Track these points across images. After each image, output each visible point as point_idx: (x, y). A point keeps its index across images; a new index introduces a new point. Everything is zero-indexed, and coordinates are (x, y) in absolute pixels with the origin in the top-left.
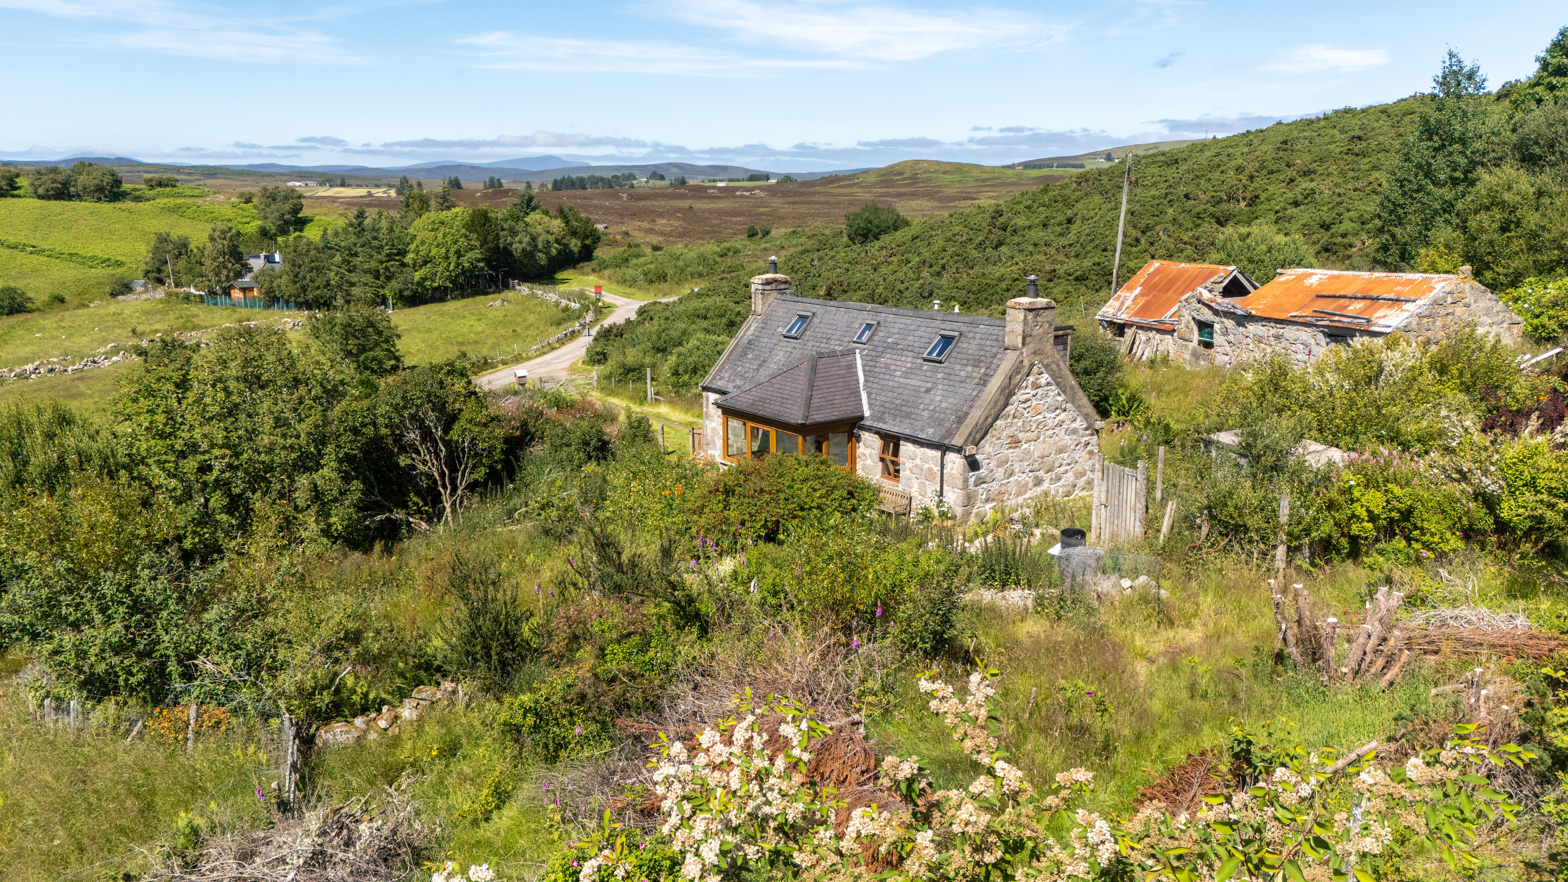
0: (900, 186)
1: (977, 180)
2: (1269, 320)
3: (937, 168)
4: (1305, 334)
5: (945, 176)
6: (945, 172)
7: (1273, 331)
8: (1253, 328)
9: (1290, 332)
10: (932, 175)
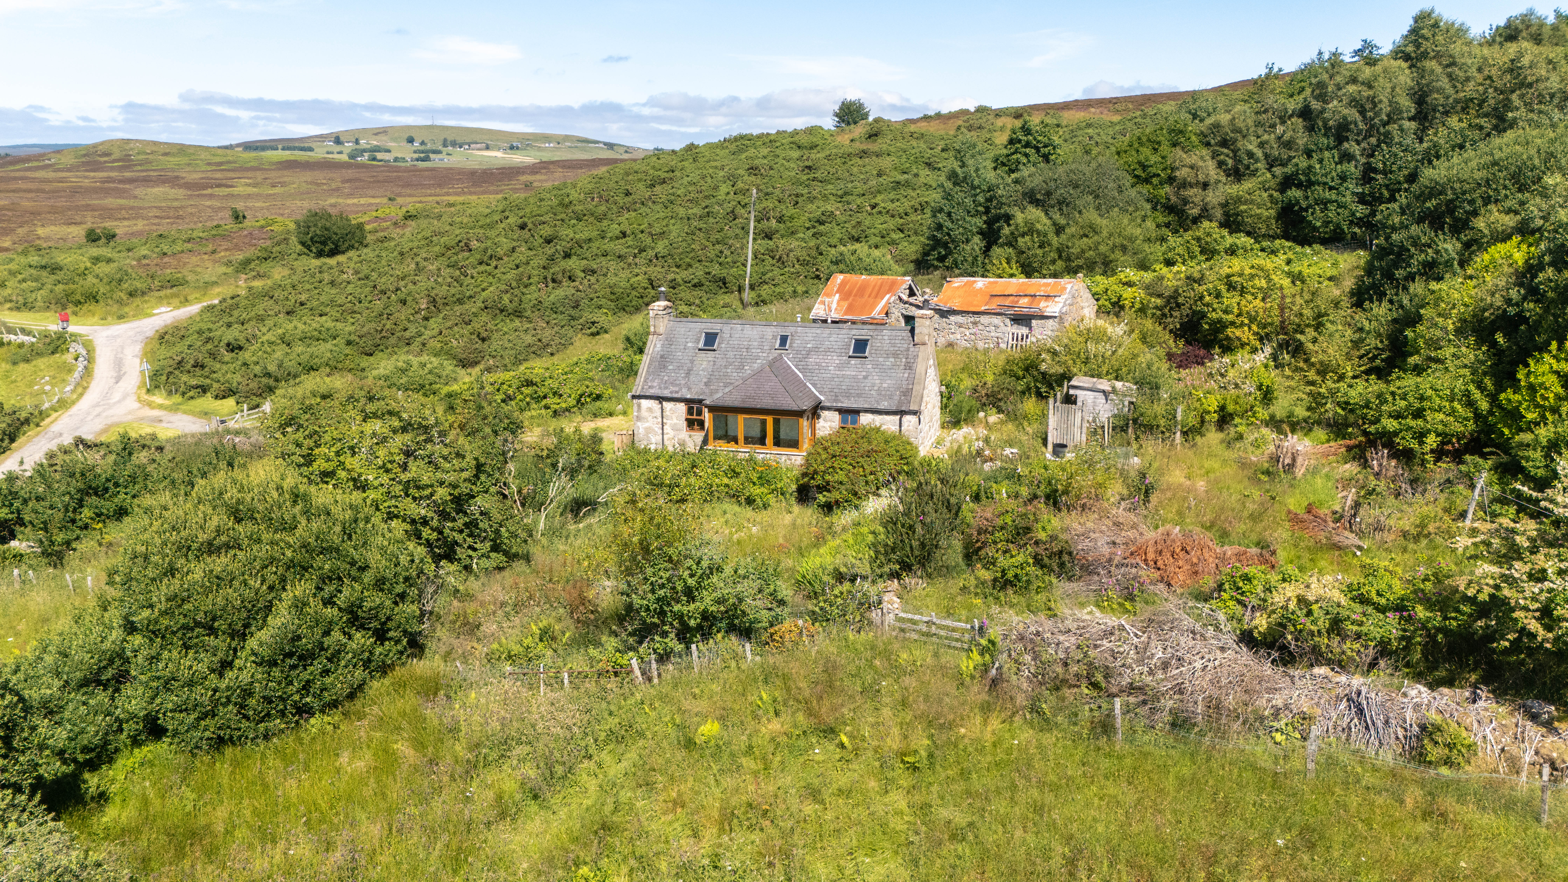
0: (112, 169)
1: (209, 164)
2: (968, 312)
3: (154, 149)
4: (997, 320)
5: (167, 158)
6: (166, 154)
7: (970, 320)
8: (953, 318)
9: (984, 319)
10: (150, 157)
